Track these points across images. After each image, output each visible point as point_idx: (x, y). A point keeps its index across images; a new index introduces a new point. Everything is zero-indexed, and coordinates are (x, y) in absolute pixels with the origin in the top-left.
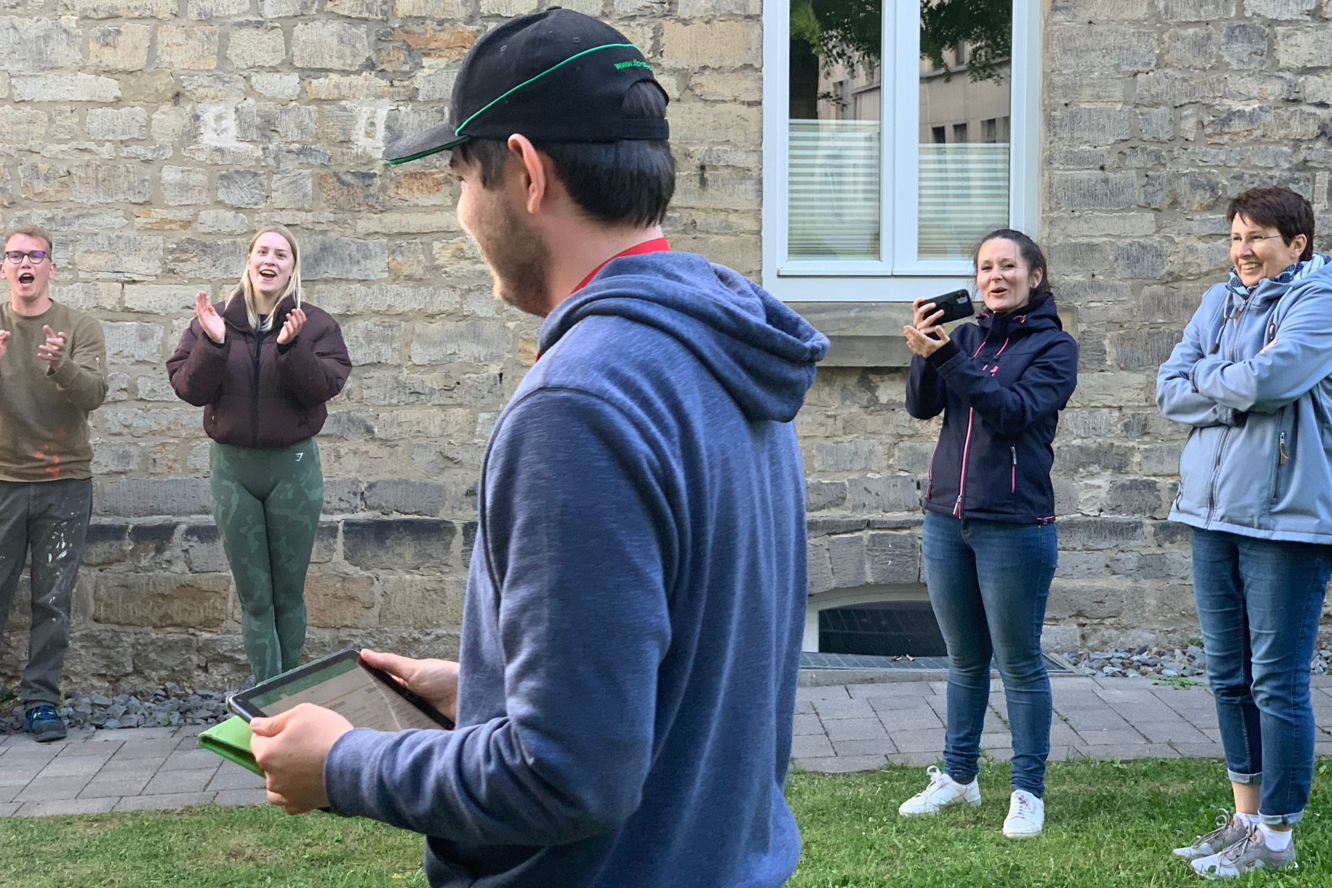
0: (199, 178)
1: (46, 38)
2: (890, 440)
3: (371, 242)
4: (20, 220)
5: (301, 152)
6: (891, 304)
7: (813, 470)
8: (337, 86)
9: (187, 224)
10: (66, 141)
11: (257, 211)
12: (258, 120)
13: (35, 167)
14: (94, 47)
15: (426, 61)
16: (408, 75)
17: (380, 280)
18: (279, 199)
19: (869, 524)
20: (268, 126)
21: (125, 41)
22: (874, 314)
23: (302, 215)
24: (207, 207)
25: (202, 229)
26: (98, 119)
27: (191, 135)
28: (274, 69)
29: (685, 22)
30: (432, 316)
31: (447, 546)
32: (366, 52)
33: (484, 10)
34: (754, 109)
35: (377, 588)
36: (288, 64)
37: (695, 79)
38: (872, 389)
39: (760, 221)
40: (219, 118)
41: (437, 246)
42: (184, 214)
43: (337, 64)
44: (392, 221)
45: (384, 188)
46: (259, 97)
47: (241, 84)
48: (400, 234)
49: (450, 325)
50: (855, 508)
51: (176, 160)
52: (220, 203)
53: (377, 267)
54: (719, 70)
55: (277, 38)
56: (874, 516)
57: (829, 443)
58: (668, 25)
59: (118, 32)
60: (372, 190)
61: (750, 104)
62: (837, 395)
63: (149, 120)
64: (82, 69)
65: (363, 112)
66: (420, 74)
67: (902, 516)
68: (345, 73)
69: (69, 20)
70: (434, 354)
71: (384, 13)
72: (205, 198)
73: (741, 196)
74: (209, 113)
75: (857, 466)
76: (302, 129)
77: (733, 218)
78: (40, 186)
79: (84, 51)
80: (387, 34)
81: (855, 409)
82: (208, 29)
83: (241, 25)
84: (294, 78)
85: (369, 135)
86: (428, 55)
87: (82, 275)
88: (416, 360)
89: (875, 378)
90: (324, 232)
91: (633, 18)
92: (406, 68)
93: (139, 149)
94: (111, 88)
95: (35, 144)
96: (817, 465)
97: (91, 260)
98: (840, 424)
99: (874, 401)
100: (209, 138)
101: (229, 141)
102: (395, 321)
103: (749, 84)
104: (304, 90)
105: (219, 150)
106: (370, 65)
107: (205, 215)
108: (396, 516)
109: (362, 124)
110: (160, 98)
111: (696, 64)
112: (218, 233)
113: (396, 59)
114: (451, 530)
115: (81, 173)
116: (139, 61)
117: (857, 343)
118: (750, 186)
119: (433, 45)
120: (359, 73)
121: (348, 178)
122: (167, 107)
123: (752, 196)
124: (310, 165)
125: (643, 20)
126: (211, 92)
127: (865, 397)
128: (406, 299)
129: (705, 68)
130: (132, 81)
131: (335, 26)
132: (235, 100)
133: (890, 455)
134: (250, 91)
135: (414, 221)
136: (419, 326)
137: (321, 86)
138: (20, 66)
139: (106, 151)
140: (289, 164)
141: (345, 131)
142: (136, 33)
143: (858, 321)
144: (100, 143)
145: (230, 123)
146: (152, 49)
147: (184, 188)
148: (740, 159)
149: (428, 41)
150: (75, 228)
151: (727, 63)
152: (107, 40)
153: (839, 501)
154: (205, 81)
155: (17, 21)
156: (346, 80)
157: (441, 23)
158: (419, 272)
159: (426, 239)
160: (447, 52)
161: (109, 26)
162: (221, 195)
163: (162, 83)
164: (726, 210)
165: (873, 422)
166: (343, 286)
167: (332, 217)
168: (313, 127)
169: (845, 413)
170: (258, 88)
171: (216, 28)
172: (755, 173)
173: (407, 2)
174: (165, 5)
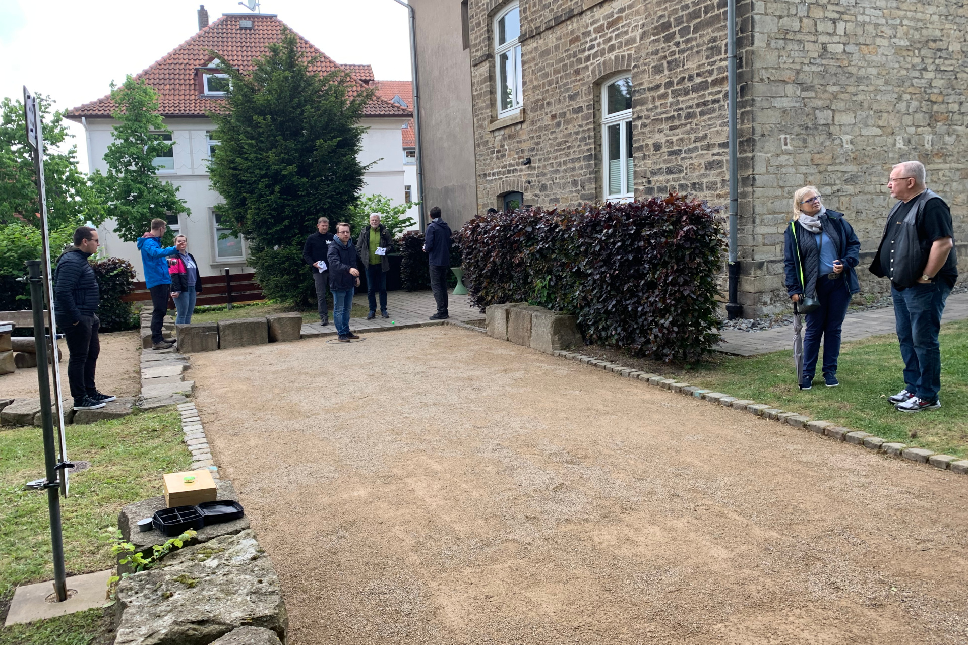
8: (922, 131)
12: (907, 140)
15: (938, 124)
16: (935, 127)
20: (909, 142)
21: (883, 119)
27: (894, 145)
28: (910, 126)
32: (928, 121)
33: (949, 110)
36: (914, 124)
41: (940, 173)
43: (922, 124)
44: (932, 166)
45: (930, 157)
46: (908, 134)
47: (904, 130)
51: (891, 151)
55: (911, 117)
63: (887, 140)
64: (874, 126)
65: (927, 137)
68: (924, 127)
71: (931, 111)
74: (898, 137)
76: (915, 142)
79: (875, 121)
82: (898, 115)
83: (905, 114)
84: (914, 128)
85: (928, 143)
93: (885, 148)
94: (879, 131)
95: (864, 147)
100: (898, 145)
101: (901, 145)
104: (916, 132)
105: (900, 148)
106: (929, 125)
109: (927, 140)
110: (889, 134)
113: (934, 123)
116: (885, 124)
121: (923, 155)
122: (890, 137)
124: (916, 152)
126: (899, 132)
130: (884, 129)
131: (922, 114)
132: (903, 135)
134: (906, 132)
135: (936, 167)
137: (919, 130)
139: (878, 149)
141: (923, 142)
142: (885, 116)
145: (901, 141)
147: (893, 159)
149: (939, 118)
152: (879, 118)
154: (898, 129)
157: (941, 113)
163: (889, 130)
168: (917, 142)
170: (907, 130)
173: (935, 107)
174: (891, 109)
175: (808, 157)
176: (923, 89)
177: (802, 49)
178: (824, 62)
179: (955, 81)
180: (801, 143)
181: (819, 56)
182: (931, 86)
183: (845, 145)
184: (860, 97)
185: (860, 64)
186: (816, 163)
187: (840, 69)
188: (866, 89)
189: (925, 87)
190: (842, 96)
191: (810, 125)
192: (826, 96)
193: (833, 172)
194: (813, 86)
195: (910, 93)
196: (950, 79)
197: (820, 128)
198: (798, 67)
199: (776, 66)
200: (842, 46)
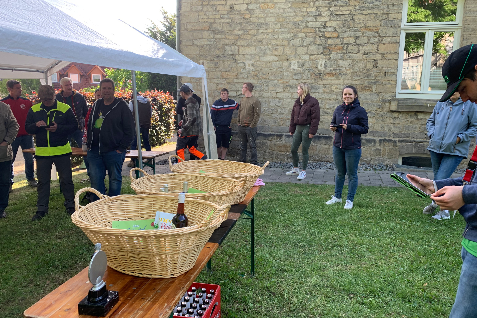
0: (290, 74)
1: (266, 50)
2: (420, 126)
3: (320, 86)
4: (260, 82)
5: (309, 69)
6: (422, 99)
7: (404, 131)
8: (316, 57)
9: (288, 82)
10: (268, 68)
11: (300, 80)
12: (301, 64)
13: (263, 73)
14: (274, 51)
15: (333, 52)
16: (329, 55)
17: (321, 93)
18: (304, 78)
19: (414, 141)
20: (303, 65)
21: (279, 50)
22: (418, 101)
23: (308, 81)
24: (291, 79)
25: (290, 83)
26: (274, 64)
27: (289, 66)
28: (305, 54)
29: (384, 44)
30: (331, 99)
31: (331, 141)
32: (321, 51)
33: (344, 42)
34: (397, 61)
35: (318, 147)
36: (307, 53)
37: (385, 55)
38: (417, 115)
39: (396, 83)
40: (294, 63)
41: (332, 87)
42: (287, 81)
43: (316, 53)
44: (325, 82)
45: (323, 76)
46: (302, 60)
47: (299, 57)
48: (326, 84)
49: (334, 101)
50: (412, 138)
51: (287, 71)
52: (294, 79)
53: (321, 90)
54: (390, 53)
55: (306, 49)
56: (415, 140)
57: (407, 126)
58: (380, 45)
59: (278, 48)
60: (321, 76)
61: (396, 60)
62: (410, 116)
63: (282, 64)
64: (272, 55)
65: (320, 62)
66: (331, 55)
67: (421, 140)
68: (317, 55)
69: (270, 46)
70: (330, 106)
71: (325, 43)
72: (291, 78)
73: (393, 78)
74: (293, 62)
75: (413, 130)
76: (309, 65)
77: (391, 82)
78: (263, 76)
79: (272, 52)
80: (326, 47)
81: (413, 119)
82: (293, 47)
83: (299, 46)
84: (308, 56)
85: (321, 66)
86: (333, 51)
87: (270, 91)
88: (327, 107)
89: (418, 113)
90: (312, 84)
91: (373, 43)
92: (329, 54)
93: (280, 69)
94: (276, 58)
95: (263, 68)
96: (404, 129)
97: (271, 89)
98: (410, 122)
99: (417, 118)
100: (292, 67)
101: (296, 68)
102: (324, 100)
103: (396, 56)
104: (310, 58)
105: (294, 69)
106: (322, 53)
107: (291, 81)
108: (322, 135)
109: (320, 64)
110: (284, 60)
111: (385, 52)
112: (293, 84)
113: (327, 52)
114: (332, 138)
115: (270, 73)
116: (281, 53)
117: (414, 107)
118: (395, 76)
119: (334, 49)
120: (320, 55)
121: (317, 74)
122: (285, 62)
123: (395, 78)
124: (310, 72)
125: (375, 44)
126: (293, 59)
127: (415, 117)
128: (326, 96)
129: (387, 53)
130: (280, 57)
131: (316, 46)
132: (297, 60)
133: (420, 128)
134: (300, 59)
135: (328, 82)
136: (328, 101)
137: (313, 57)
138: (261, 55)
139: (275, 70)
140: (306, 71)
141: (317, 65)
142: (281, 48)
143: (415, 102)
144: (274, 68)
145: (296, 64)
146: (283, 51)
147: (288, 76)
148: (393, 71)
149: (333, 49)
150: (269, 83)
151: (392, 52)
152: (276, 50)
153: (409, 137)
154: (292, 57)
155: (261, 47)
156: (318, 56)
157: (336, 45)
158: (329, 91)
159: (330, 85)
160: (337, 51)
161: (276, 47)
162: (294, 77)
163: (285, 57)
164: (389, 81)
165: (416, 122)
166: (315, 94)
167: (313, 81)
168: (311, 65)
169: (411, 120)
170: (302, 58)
171: (295, 47)
172: (396, 73)
173: (330, 41)
174: (286, 43)
175: (219, 74)
176: (317, 29)
177: (214, 10)
178: (232, 16)
179: (351, 22)
180: (213, 65)
181: (227, 14)
182: (325, 26)
183: (247, 67)
184: (260, 37)
185: (260, 15)
186: (225, 77)
187: (244, 20)
188: (266, 31)
189: (319, 28)
190: (245, 37)
191: (221, 55)
192: (233, 37)
193: (237, 83)
194: (223, 32)
195: (304, 32)
196: (345, 20)
197: (228, 56)
198: (212, 21)
199: (197, 21)
200: (246, 5)
